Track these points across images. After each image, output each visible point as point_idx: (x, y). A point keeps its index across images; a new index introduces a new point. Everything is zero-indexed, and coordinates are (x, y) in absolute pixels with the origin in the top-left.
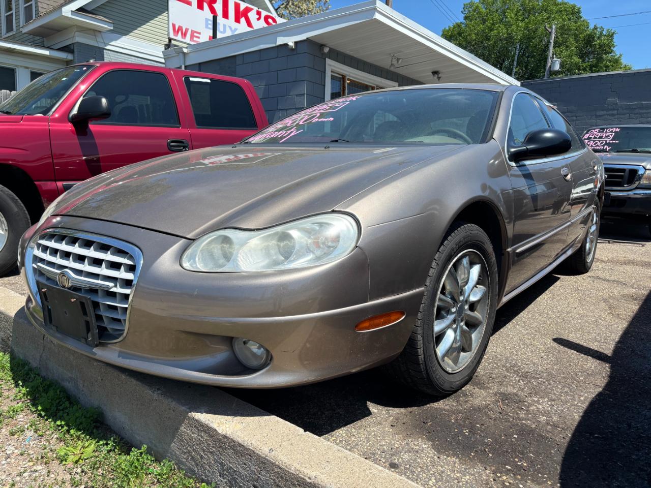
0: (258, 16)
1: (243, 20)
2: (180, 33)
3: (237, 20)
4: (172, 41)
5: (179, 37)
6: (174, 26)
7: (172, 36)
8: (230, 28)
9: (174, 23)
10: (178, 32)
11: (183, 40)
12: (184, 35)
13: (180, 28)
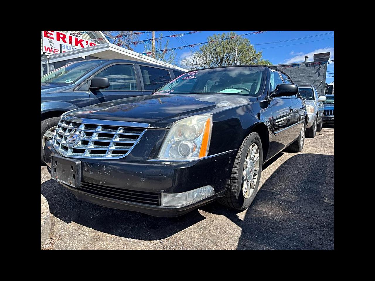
0: (86, 43)
1: (79, 45)
2: (48, 50)
3: (76, 45)
4: (45, 53)
5: (48, 52)
6: (45, 47)
7: (44, 51)
9: (45, 46)
10: (47, 50)
11: (50, 53)
12: (50, 51)
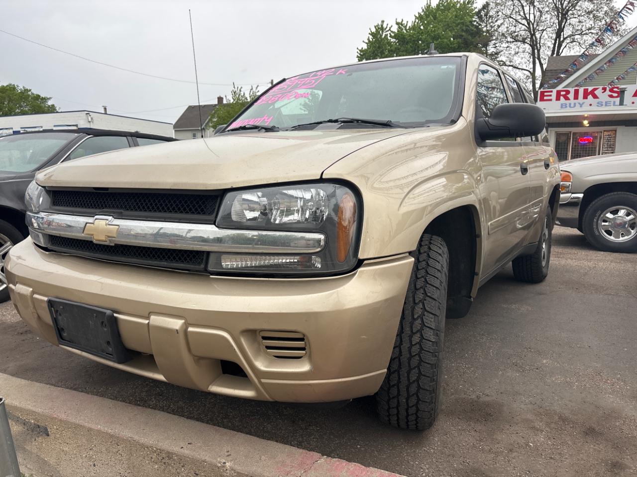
1: (590, 97)
8: (579, 103)
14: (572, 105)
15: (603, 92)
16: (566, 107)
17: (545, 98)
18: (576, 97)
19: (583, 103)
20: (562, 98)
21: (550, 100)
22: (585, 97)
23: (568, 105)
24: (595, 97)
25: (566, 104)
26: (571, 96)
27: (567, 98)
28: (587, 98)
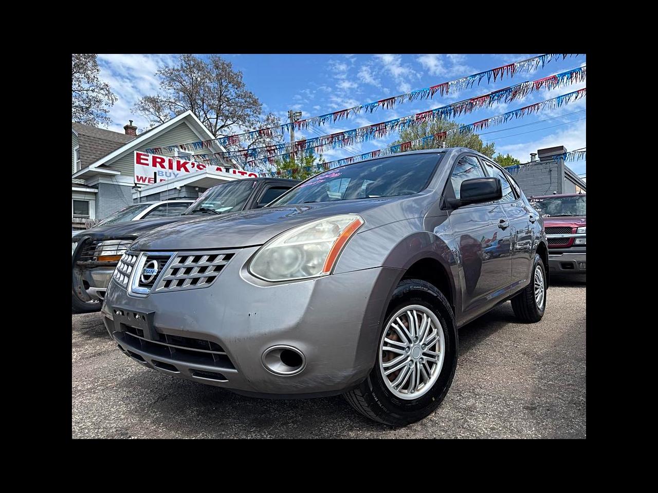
1: (182, 169)
2: (141, 180)
4: (137, 185)
5: (141, 182)
6: (137, 177)
7: (136, 182)
8: (174, 174)
10: (140, 180)
11: (144, 183)
12: (144, 181)
13: (142, 178)
14: (168, 175)
15: (192, 167)
16: (163, 175)
17: (142, 161)
18: (171, 167)
19: (178, 174)
20: (158, 164)
21: (147, 165)
22: (179, 169)
23: (164, 174)
24: (187, 170)
25: (163, 172)
26: (166, 164)
27: (163, 167)
28: (180, 170)
